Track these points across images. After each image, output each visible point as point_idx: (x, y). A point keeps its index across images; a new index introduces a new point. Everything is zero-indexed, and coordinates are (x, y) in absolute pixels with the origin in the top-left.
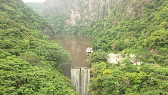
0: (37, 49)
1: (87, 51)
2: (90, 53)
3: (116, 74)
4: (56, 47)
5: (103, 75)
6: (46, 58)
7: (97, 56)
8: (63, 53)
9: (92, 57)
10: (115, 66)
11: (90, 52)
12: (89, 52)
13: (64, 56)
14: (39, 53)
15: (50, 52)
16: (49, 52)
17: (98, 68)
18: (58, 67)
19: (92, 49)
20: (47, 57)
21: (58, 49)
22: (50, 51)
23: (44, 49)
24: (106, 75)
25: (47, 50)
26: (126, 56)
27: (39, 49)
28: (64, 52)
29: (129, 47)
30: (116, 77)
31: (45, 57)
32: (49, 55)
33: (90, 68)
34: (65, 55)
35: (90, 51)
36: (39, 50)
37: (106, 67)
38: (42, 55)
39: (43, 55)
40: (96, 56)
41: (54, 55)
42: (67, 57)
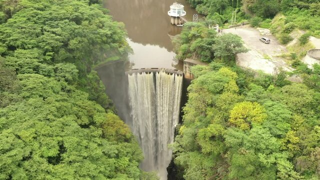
0: (10, 26)
1: (172, 13)
2: (178, 18)
3: (280, 125)
4: (77, 14)
5: (231, 120)
6: (44, 54)
7: (202, 37)
8: (102, 31)
9: (188, 41)
10: (266, 83)
11: (178, 16)
12: (176, 15)
13: (105, 39)
14: (16, 40)
15: (57, 35)
16: (53, 33)
17: (212, 88)
18: (88, 76)
19: (182, 6)
20: (47, 51)
21: (86, 19)
22: (58, 30)
23: (36, 23)
24: (244, 126)
25: (45, 27)
26: (291, 40)
27: (18, 24)
28: (105, 24)
29: (298, 6)
30: (279, 137)
31: (41, 51)
32: (55, 43)
33: (181, 73)
34: (106, 35)
35: (179, 13)
36: (18, 27)
37: (237, 89)
38: (29, 48)
39: (33, 47)
40: (198, 37)
41: (73, 43)
42: (114, 41)
